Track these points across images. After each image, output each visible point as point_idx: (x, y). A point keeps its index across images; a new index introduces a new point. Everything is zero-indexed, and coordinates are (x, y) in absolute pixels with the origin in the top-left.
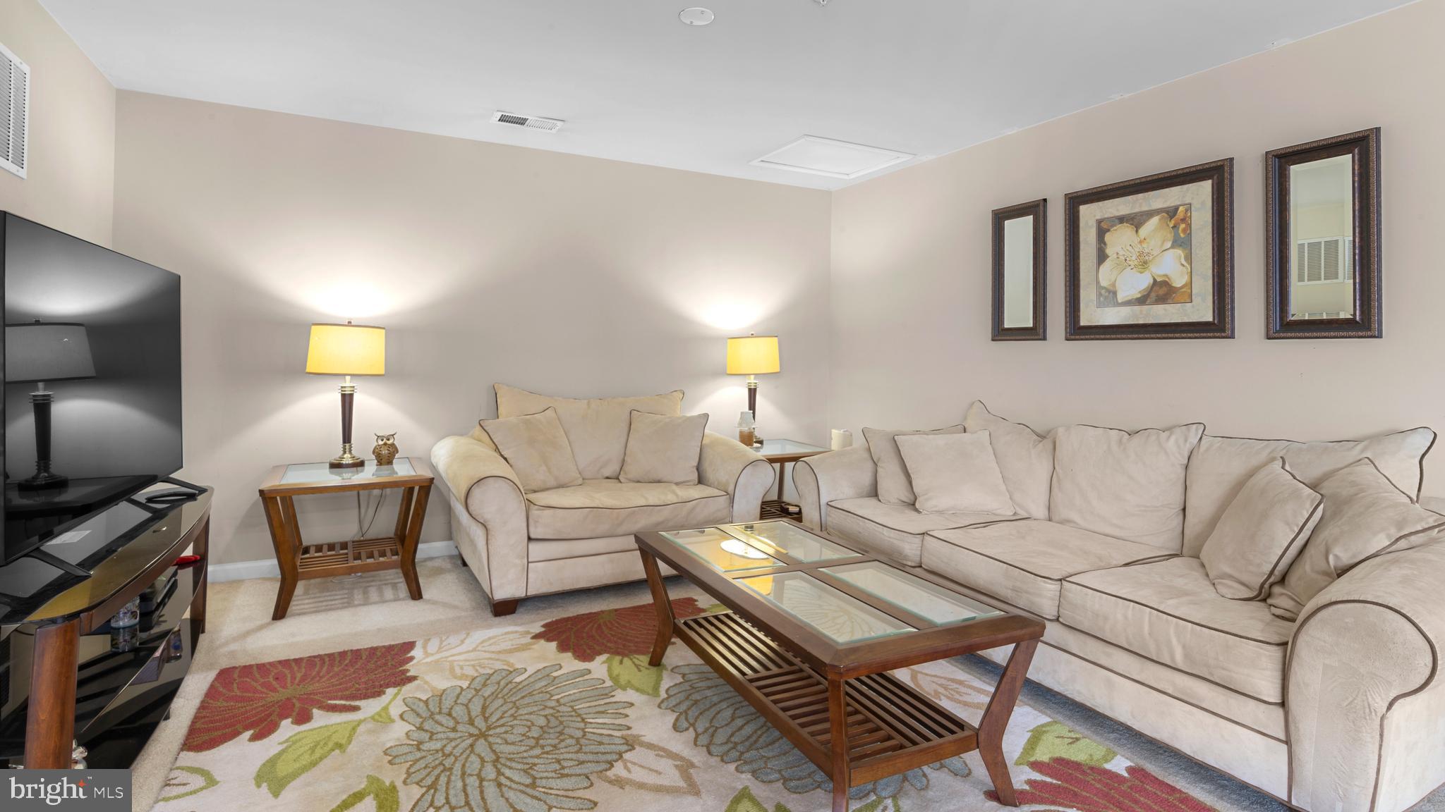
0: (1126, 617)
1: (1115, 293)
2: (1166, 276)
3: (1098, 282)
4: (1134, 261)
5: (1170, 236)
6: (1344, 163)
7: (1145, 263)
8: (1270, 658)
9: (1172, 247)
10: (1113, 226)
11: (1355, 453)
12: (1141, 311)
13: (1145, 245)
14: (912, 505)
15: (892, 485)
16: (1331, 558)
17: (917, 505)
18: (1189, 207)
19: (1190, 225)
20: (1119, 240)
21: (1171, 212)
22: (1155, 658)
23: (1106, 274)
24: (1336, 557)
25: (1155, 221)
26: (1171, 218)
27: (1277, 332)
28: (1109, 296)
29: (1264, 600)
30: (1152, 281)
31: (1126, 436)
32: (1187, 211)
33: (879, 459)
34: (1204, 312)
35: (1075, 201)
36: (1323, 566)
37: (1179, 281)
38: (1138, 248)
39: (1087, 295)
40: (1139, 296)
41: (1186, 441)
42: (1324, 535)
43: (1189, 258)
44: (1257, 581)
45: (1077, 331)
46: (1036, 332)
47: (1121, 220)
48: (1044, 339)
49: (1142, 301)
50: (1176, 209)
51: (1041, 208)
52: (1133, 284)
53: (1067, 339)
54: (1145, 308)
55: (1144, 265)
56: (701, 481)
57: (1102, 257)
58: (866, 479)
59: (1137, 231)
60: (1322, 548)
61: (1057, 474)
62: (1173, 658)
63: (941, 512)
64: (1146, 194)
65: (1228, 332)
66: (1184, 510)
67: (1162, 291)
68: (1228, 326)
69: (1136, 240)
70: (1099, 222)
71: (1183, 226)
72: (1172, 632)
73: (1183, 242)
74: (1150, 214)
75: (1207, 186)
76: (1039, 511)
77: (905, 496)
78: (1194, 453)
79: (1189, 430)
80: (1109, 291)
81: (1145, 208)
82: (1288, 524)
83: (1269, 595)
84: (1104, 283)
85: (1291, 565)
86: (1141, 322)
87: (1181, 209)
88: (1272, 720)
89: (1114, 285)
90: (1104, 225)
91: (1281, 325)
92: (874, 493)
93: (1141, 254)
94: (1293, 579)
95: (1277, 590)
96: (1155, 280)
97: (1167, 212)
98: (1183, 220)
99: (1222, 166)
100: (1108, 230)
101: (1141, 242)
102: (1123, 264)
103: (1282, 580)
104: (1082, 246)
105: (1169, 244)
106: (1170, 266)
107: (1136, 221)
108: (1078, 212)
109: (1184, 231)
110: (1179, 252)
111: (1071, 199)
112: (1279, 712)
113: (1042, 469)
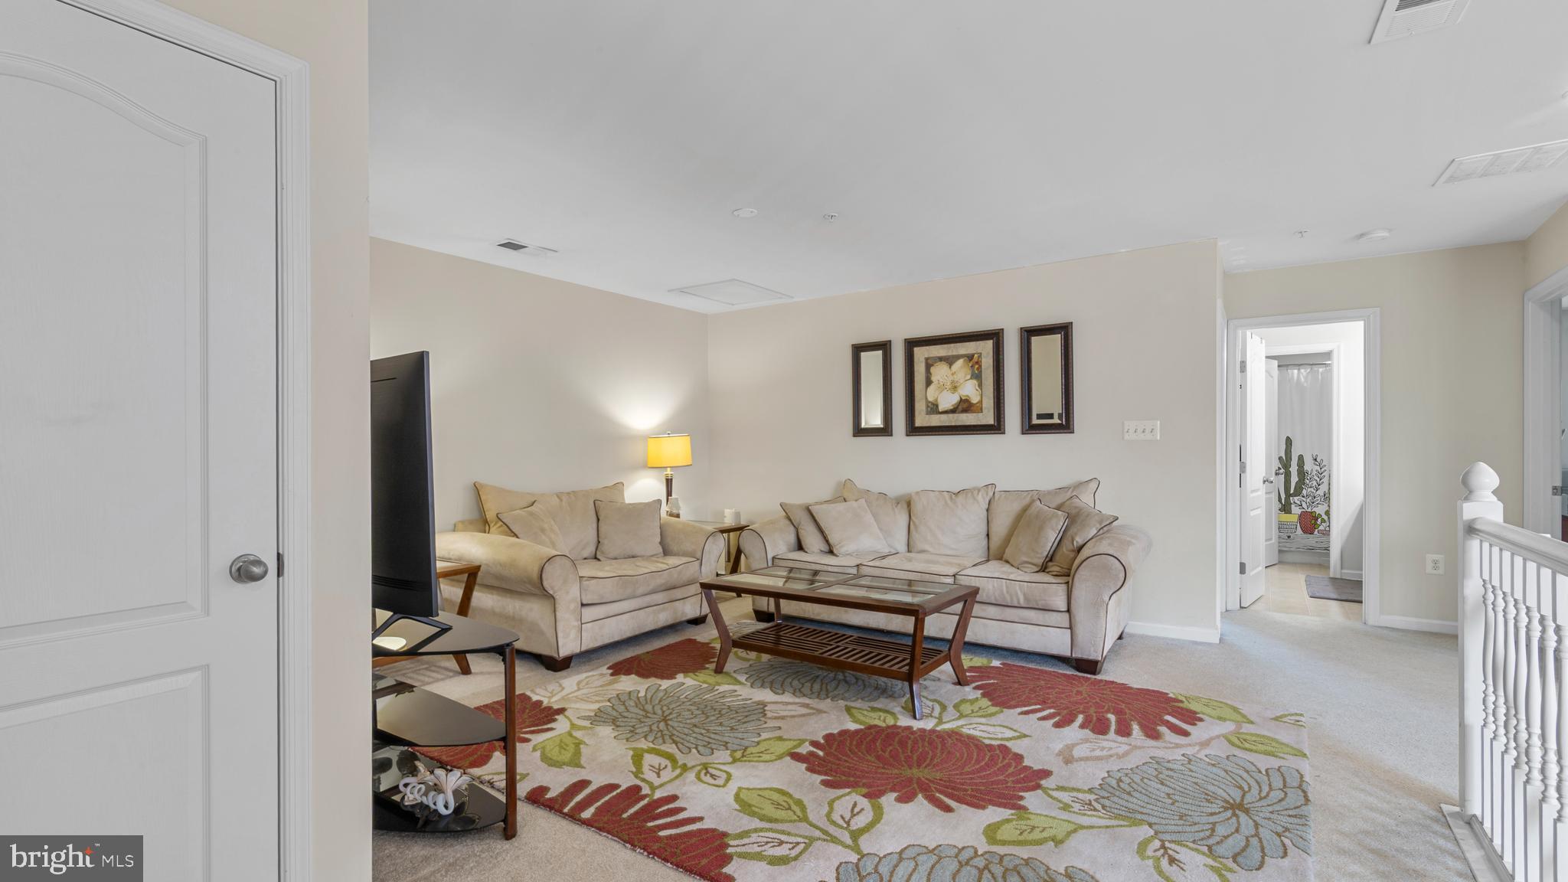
0: (994, 587)
1: (937, 406)
2: (968, 396)
3: (926, 398)
4: (948, 385)
5: (970, 372)
6: (1057, 339)
7: (956, 387)
8: (1061, 590)
9: (971, 378)
10: (936, 363)
11: (1069, 494)
12: (953, 418)
13: (955, 376)
14: (831, 552)
15: (812, 540)
16: (1075, 543)
17: (835, 551)
18: (980, 355)
19: (980, 366)
20: (940, 372)
21: (970, 357)
22: (1010, 604)
23: (932, 394)
24: (1077, 542)
25: (960, 362)
26: (970, 360)
27: (1027, 430)
28: (933, 408)
29: (1044, 571)
30: (959, 399)
31: (954, 496)
32: (979, 357)
33: (799, 525)
34: (989, 419)
35: (911, 344)
36: (1071, 547)
37: (975, 400)
38: (951, 378)
39: (920, 407)
40: (952, 408)
41: (987, 494)
42: (1069, 533)
43: (980, 385)
44: (1040, 561)
45: (913, 430)
46: (886, 430)
47: (941, 359)
48: (891, 435)
49: (953, 411)
50: (973, 356)
51: (888, 346)
52: (947, 401)
53: (907, 435)
54: (956, 415)
55: (955, 388)
56: (666, 552)
57: (929, 382)
58: (792, 539)
59: (950, 368)
60: (1070, 539)
61: (913, 522)
62: (1019, 603)
63: (850, 555)
64: (955, 344)
65: (1003, 430)
66: (988, 535)
67: (965, 405)
68: (1002, 427)
69: (950, 373)
70: (927, 359)
71: (977, 366)
72: (1017, 588)
73: (977, 376)
74: (958, 357)
75: (989, 344)
76: (902, 547)
77: (825, 548)
78: (992, 500)
79: (987, 488)
80: (933, 404)
81: (955, 353)
82: (1053, 529)
83: (1046, 568)
84: (930, 399)
85: (1054, 551)
86: (953, 424)
87: (976, 355)
88: (1064, 619)
89: (936, 400)
90: (930, 362)
91: (1029, 427)
92: (800, 547)
93: (953, 382)
94: (1057, 557)
95: (1050, 564)
96: (961, 398)
97: (968, 357)
98: (977, 363)
99: (998, 333)
100: (933, 365)
101: (953, 374)
102: (942, 388)
103: (1051, 560)
104: (916, 374)
105: (969, 377)
106: (970, 390)
107: (950, 361)
108: (913, 351)
109: (978, 369)
110: (975, 382)
111: (909, 342)
112: (1067, 615)
113: (902, 520)
